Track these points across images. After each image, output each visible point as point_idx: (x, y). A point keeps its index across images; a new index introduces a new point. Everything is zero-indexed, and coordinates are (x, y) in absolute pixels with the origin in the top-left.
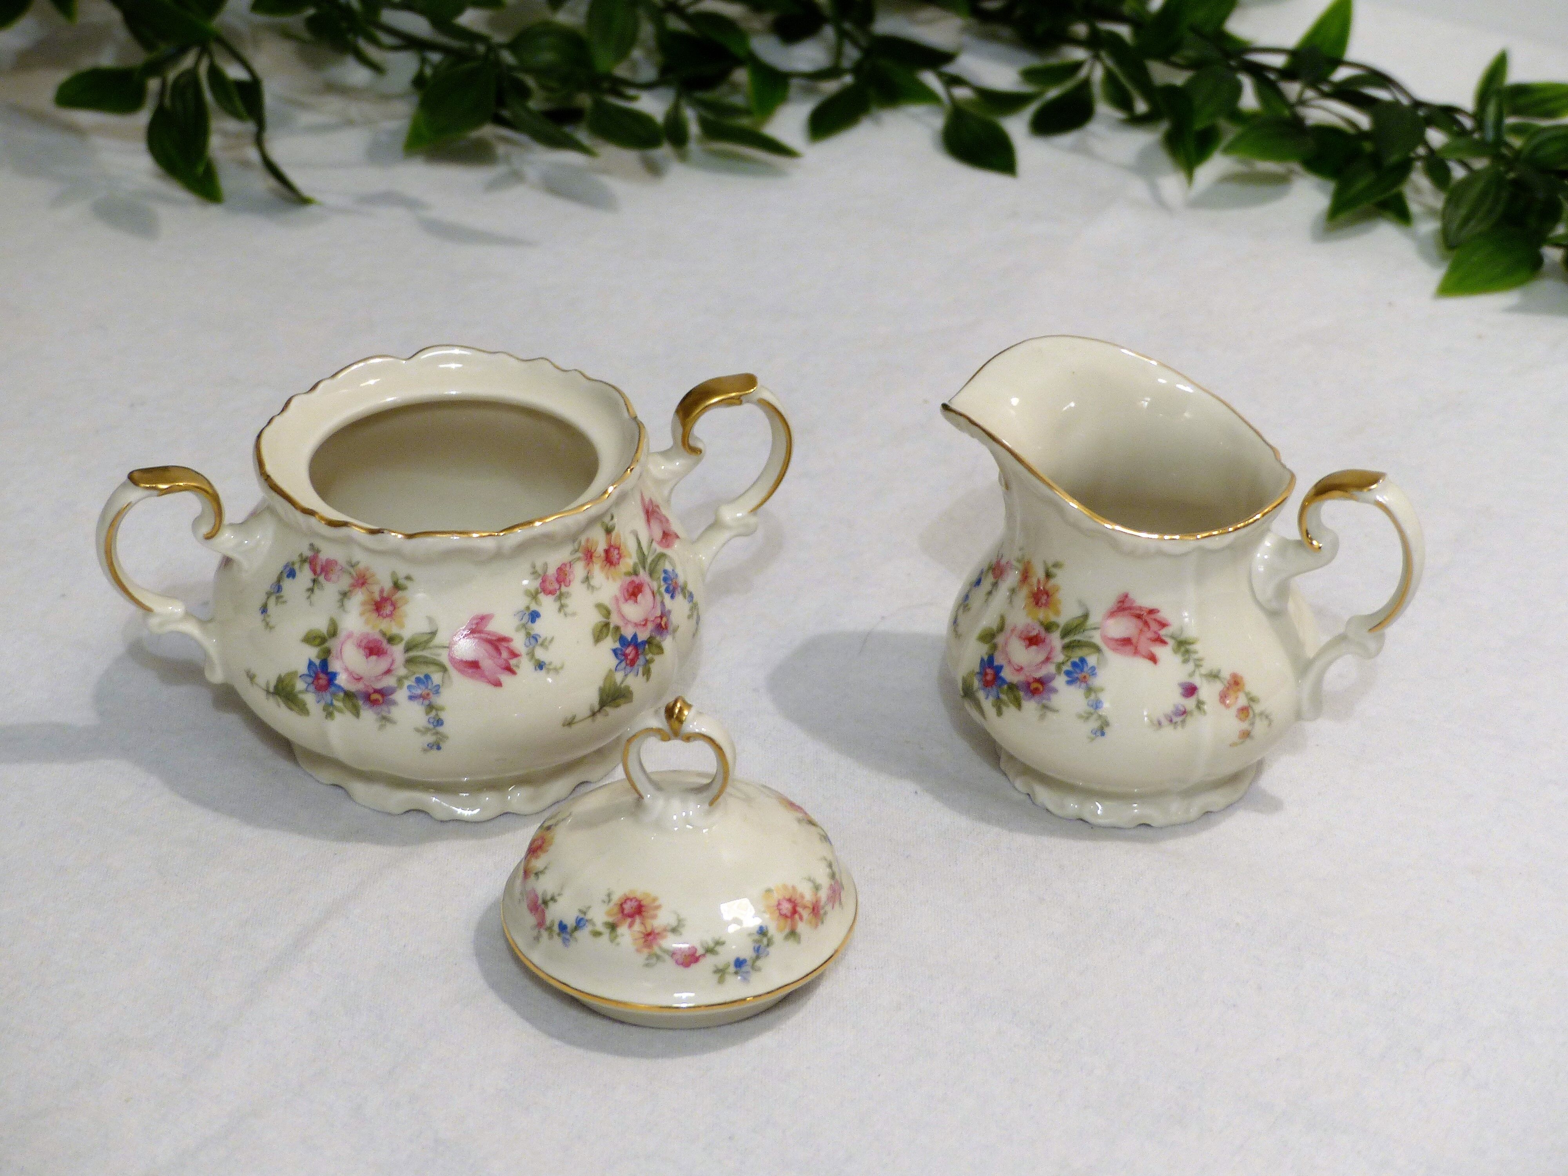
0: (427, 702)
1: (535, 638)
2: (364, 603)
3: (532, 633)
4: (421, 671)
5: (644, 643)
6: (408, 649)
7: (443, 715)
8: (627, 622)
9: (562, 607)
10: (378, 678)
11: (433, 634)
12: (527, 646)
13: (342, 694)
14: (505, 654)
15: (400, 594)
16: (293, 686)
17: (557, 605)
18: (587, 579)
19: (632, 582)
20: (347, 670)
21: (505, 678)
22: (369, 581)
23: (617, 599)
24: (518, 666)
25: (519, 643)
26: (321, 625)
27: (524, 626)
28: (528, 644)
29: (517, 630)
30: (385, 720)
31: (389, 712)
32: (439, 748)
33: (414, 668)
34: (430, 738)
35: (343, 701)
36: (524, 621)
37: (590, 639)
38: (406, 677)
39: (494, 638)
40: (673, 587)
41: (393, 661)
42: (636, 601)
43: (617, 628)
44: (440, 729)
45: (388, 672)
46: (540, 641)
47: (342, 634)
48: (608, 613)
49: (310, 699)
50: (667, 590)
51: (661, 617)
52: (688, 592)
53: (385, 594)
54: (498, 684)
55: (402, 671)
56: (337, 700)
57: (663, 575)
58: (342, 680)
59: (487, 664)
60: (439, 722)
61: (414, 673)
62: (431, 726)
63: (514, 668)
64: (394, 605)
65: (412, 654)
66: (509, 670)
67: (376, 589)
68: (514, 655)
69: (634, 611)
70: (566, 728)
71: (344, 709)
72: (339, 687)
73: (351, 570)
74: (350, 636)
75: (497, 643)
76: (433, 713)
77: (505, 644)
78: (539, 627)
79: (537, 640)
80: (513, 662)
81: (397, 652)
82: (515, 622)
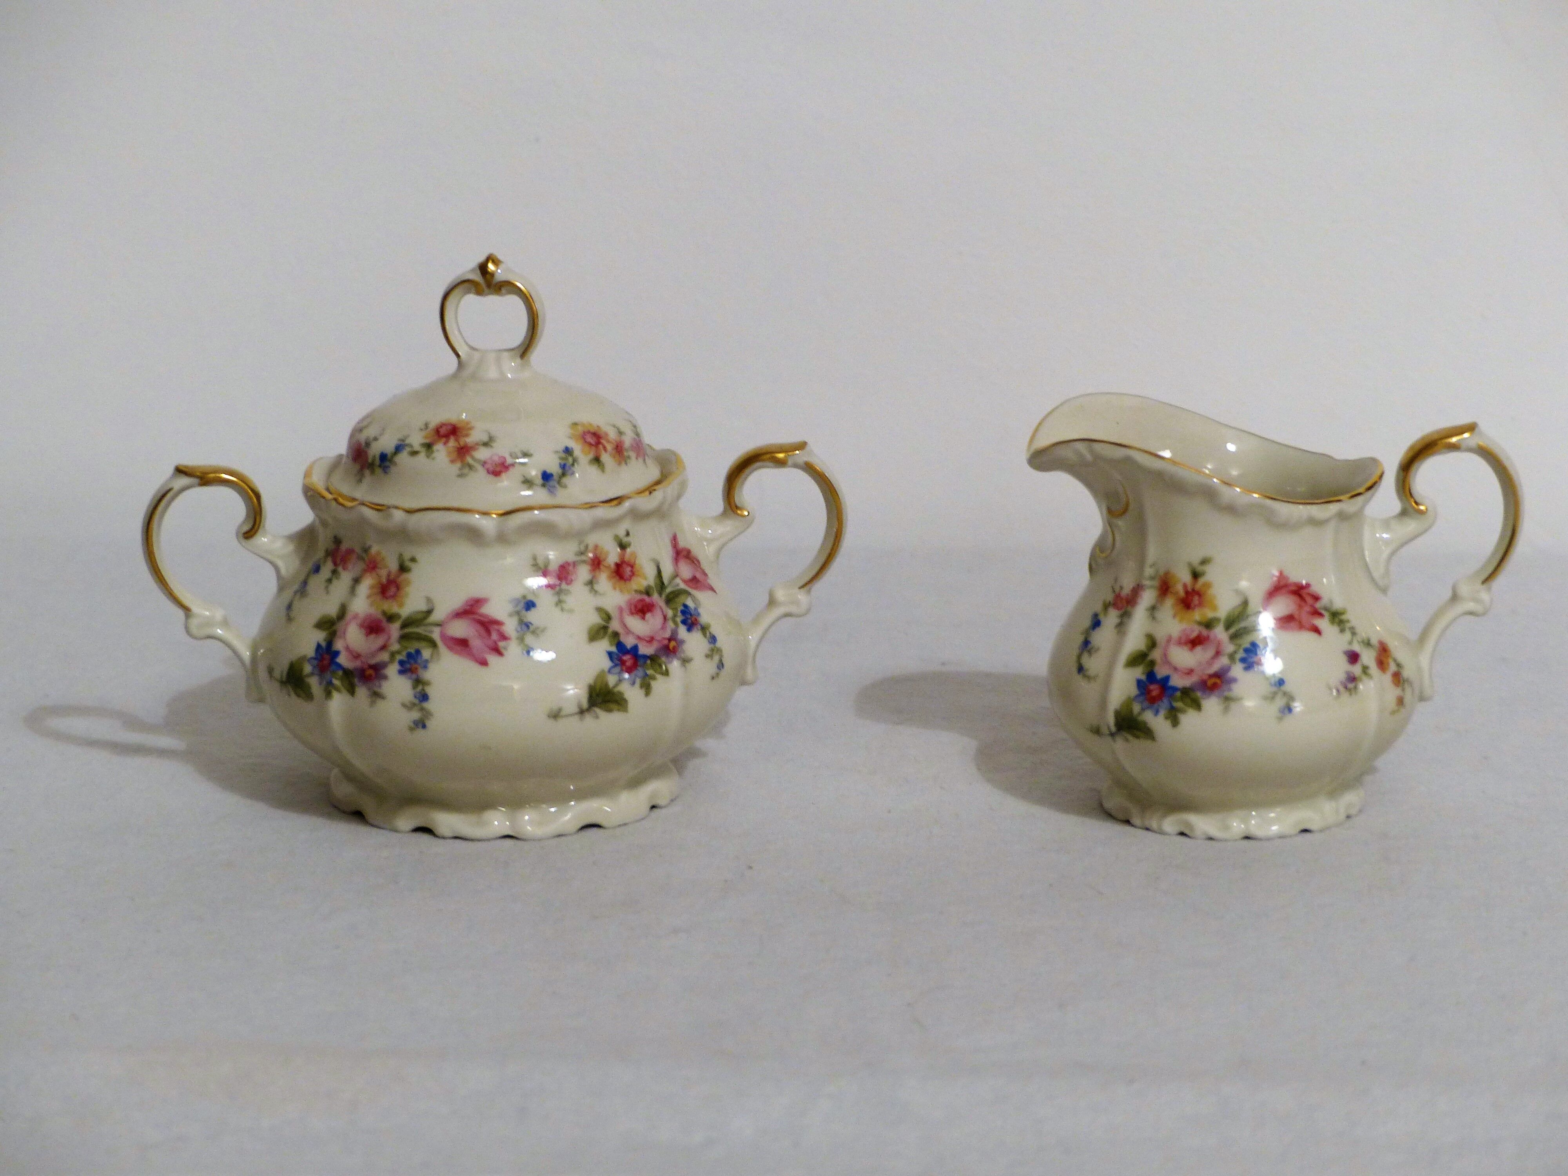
0: (414, 676)
1: (527, 625)
2: (372, 587)
3: (525, 620)
4: (412, 647)
5: (645, 657)
6: (404, 626)
7: (429, 691)
8: (628, 631)
9: (559, 602)
10: (373, 655)
11: (429, 612)
12: (518, 632)
13: (340, 673)
14: (495, 636)
15: (405, 576)
16: (302, 670)
17: (555, 599)
18: (591, 583)
19: (642, 600)
20: (347, 648)
21: (492, 659)
22: (379, 566)
23: (621, 610)
24: (505, 648)
25: (510, 627)
26: (332, 610)
27: (518, 613)
28: (519, 629)
29: (511, 615)
30: (376, 695)
31: (380, 686)
32: (424, 726)
33: (405, 644)
34: (415, 715)
35: (342, 680)
36: (519, 608)
37: (584, 636)
38: (399, 652)
39: (486, 620)
40: (690, 620)
41: (389, 638)
42: (643, 618)
43: (616, 634)
44: (426, 705)
45: (383, 648)
46: (532, 628)
47: (348, 616)
48: (608, 618)
49: (314, 683)
50: (684, 622)
51: (670, 640)
52: (710, 633)
53: (392, 577)
54: (484, 663)
55: (395, 647)
56: (336, 679)
57: (682, 608)
58: (343, 660)
59: (476, 643)
60: (424, 697)
61: (406, 648)
62: (417, 701)
63: (503, 651)
64: (398, 588)
65: (407, 630)
66: (498, 651)
67: (383, 573)
68: (504, 637)
69: (638, 627)
70: (551, 722)
71: (342, 689)
72: (339, 666)
73: (364, 555)
74: (356, 616)
75: (488, 625)
76: (420, 688)
77: (496, 627)
78: (532, 616)
79: (528, 627)
80: (501, 644)
81: (394, 630)
82: (510, 608)
